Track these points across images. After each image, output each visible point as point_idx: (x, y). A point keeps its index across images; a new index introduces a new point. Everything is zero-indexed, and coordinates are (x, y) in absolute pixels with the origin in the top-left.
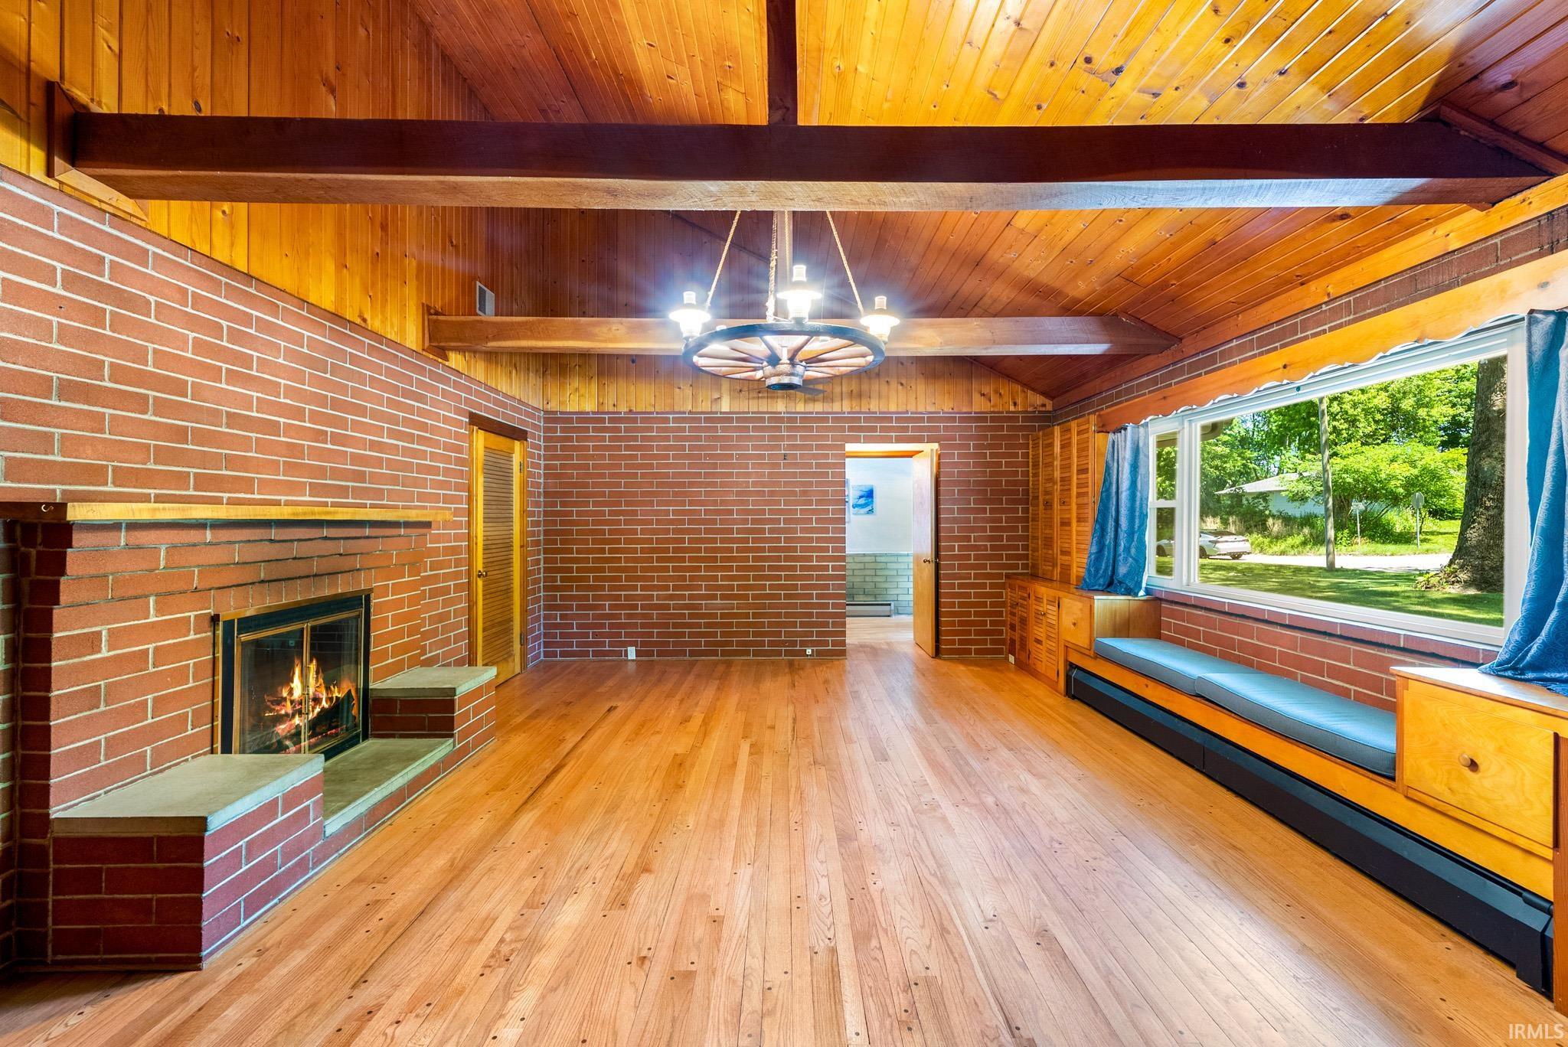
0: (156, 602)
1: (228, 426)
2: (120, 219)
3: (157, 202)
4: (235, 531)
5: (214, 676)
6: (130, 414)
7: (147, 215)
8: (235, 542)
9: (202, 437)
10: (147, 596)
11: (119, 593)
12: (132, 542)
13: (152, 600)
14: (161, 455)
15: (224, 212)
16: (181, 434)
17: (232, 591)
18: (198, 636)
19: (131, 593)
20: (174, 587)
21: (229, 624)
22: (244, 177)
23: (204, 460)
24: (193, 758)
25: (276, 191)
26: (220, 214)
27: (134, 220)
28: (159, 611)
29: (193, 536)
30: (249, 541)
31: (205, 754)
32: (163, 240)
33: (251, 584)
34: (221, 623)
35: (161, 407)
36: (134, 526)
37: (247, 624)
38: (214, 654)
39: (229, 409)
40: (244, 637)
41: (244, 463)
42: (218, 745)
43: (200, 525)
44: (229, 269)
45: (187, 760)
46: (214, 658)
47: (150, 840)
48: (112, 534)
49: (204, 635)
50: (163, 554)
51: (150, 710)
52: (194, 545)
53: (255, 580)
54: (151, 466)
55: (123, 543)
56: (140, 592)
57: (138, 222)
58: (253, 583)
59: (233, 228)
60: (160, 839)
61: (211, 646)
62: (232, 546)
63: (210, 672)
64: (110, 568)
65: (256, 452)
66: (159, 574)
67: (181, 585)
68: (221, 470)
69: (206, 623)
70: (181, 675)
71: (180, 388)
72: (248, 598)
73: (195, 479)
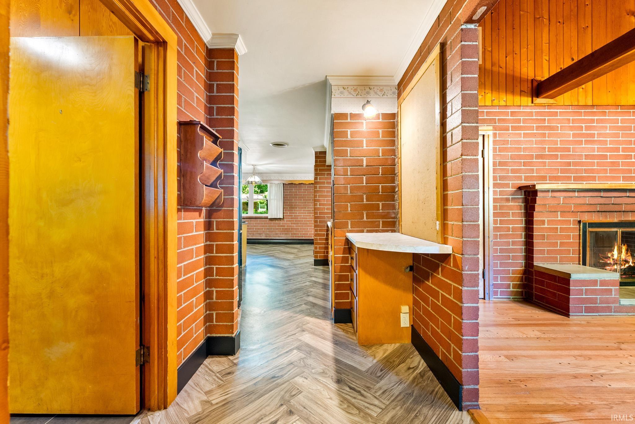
0: (560, 214)
1: (585, 159)
2: (550, 106)
3: (560, 96)
4: (586, 193)
5: (579, 240)
6: (553, 160)
7: (557, 102)
8: (586, 197)
9: (575, 164)
10: (558, 212)
11: (550, 210)
12: (552, 196)
13: (559, 213)
14: (563, 171)
15: (583, 88)
16: (569, 164)
17: (586, 214)
18: (574, 226)
19: (553, 210)
20: (566, 210)
21: (585, 224)
22: (582, 78)
23: (577, 171)
24: (573, 264)
25: (594, 76)
26: (581, 90)
27: (553, 105)
28: (561, 217)
29: (571, 194)
30: (592, 197)
31: (577, 264)
32: (562, 107)
33: (593, 212)
34: (582, 223)
35: (562, 157)
36: (553, 191)
37: (592, 225)
38: (579, 233)
39: (585, 154)
40: (591, 230)
41: (592, 171)
42: (581, 263)
43: (573, 191)
44: (586, 106)
45: (570, 264)
46: (580, 234)
47: (556, 276)
48: (547, 193)
49: (576, 226)
50: (562, 199)
51: (559, 245)
52: (572, 197)
53: (595, 211)
54: (559, 175)
55: (550, 196)
56: (555, 210)
57: (555, 105)
58: (595, 212)
59: (586, 92)
60: (559, 277)
61: (578, 230)
62: (585, 198)
63: (578, 238)
64: (547, 203)
65: (597, 167)
66: (560, 206)
67: (568, 210)
68: (583, 174)
69: (577, 222)
70: (568, 237)
71: (568, 150)
72: (592, 217)
73: (573, 178)
